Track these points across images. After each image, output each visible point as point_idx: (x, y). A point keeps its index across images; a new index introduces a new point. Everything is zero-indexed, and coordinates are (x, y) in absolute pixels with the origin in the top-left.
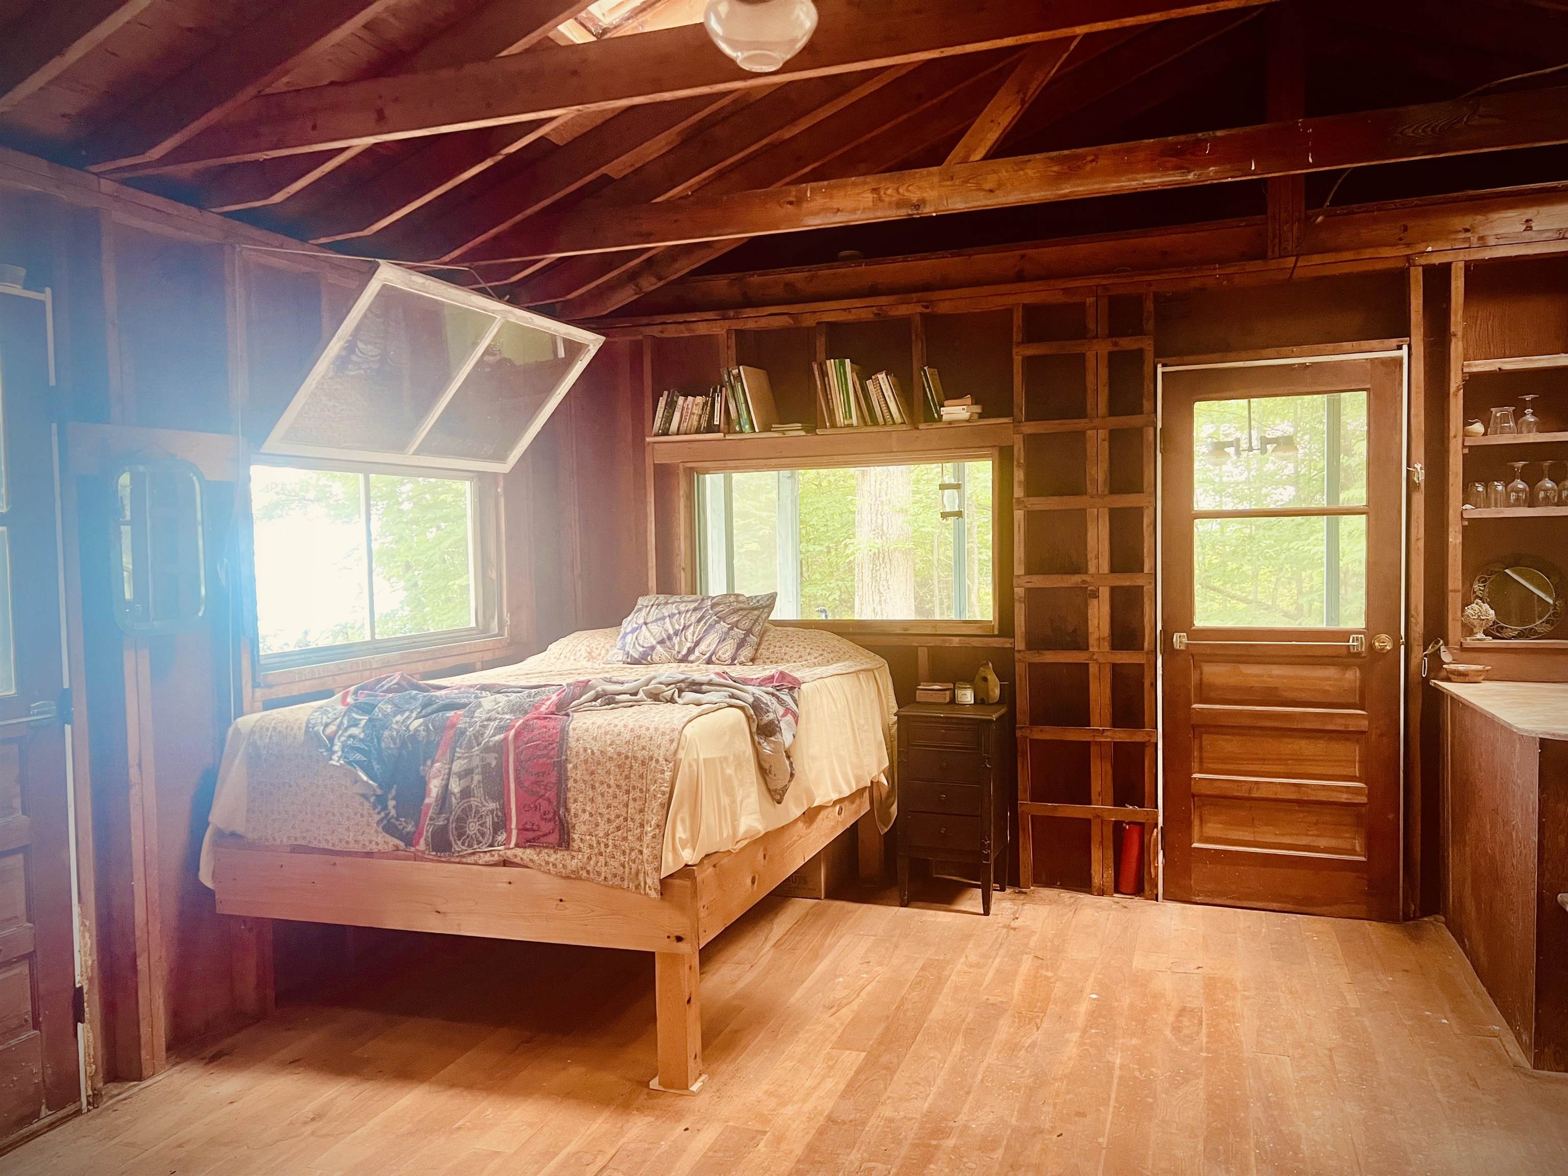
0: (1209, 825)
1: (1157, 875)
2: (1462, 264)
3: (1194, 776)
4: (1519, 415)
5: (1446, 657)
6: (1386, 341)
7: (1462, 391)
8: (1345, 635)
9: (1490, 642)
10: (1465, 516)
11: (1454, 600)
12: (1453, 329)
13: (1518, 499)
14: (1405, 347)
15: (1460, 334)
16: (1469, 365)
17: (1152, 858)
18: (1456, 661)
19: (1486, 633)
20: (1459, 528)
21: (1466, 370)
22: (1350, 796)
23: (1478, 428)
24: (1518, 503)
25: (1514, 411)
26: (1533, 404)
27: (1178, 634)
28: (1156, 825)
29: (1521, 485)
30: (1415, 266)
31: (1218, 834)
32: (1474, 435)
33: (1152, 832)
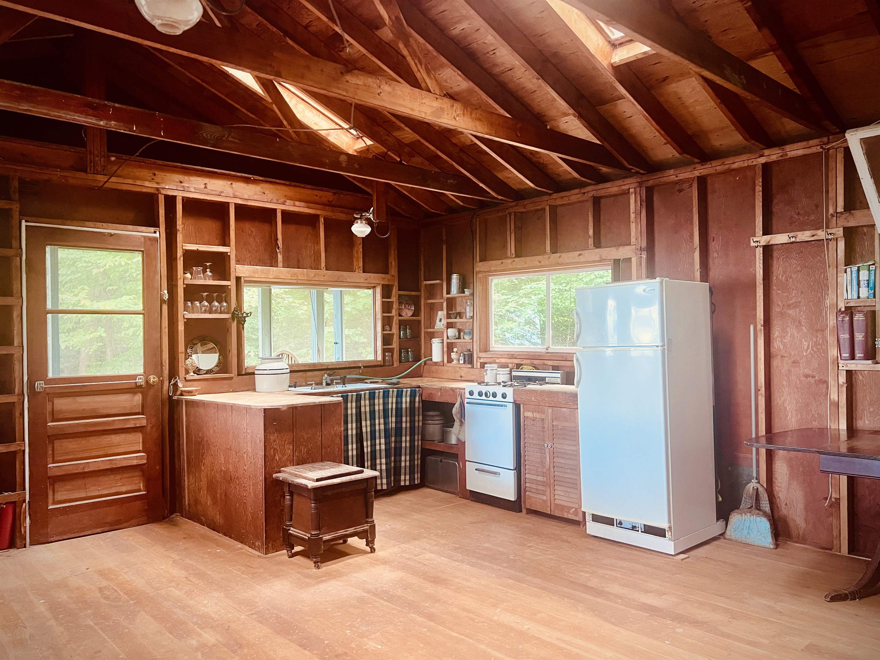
0: (59, 493)
1: (25, 532)
2: (181, 198)
3: (49, 466)
4: (204, 271)
5: (180, 385)
6: (149, 228)
7: (182, 258)
8: (134, 377)
9: (196, 377)
10: (185, 317)
11: (182, 357)
12: (178, 228)
13: (205, 310)
14: (158, 233)
15: (181, 230)
16: (185, 246)
17: (22, 522)
18: (184, 386)
19: (194, 372)
20: (183, 323)
21: (184, 248)
22: (138, 461)
23: (188, 275)
24: (205, 312)
25: (202, 270)
26: (210, 267)
27: (39, 382)
28: (24, 501)
29: (206, 304)
30: (160, 194)
31: (64, 497)
32: (187, 278)
33: (22, 506)
